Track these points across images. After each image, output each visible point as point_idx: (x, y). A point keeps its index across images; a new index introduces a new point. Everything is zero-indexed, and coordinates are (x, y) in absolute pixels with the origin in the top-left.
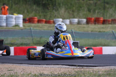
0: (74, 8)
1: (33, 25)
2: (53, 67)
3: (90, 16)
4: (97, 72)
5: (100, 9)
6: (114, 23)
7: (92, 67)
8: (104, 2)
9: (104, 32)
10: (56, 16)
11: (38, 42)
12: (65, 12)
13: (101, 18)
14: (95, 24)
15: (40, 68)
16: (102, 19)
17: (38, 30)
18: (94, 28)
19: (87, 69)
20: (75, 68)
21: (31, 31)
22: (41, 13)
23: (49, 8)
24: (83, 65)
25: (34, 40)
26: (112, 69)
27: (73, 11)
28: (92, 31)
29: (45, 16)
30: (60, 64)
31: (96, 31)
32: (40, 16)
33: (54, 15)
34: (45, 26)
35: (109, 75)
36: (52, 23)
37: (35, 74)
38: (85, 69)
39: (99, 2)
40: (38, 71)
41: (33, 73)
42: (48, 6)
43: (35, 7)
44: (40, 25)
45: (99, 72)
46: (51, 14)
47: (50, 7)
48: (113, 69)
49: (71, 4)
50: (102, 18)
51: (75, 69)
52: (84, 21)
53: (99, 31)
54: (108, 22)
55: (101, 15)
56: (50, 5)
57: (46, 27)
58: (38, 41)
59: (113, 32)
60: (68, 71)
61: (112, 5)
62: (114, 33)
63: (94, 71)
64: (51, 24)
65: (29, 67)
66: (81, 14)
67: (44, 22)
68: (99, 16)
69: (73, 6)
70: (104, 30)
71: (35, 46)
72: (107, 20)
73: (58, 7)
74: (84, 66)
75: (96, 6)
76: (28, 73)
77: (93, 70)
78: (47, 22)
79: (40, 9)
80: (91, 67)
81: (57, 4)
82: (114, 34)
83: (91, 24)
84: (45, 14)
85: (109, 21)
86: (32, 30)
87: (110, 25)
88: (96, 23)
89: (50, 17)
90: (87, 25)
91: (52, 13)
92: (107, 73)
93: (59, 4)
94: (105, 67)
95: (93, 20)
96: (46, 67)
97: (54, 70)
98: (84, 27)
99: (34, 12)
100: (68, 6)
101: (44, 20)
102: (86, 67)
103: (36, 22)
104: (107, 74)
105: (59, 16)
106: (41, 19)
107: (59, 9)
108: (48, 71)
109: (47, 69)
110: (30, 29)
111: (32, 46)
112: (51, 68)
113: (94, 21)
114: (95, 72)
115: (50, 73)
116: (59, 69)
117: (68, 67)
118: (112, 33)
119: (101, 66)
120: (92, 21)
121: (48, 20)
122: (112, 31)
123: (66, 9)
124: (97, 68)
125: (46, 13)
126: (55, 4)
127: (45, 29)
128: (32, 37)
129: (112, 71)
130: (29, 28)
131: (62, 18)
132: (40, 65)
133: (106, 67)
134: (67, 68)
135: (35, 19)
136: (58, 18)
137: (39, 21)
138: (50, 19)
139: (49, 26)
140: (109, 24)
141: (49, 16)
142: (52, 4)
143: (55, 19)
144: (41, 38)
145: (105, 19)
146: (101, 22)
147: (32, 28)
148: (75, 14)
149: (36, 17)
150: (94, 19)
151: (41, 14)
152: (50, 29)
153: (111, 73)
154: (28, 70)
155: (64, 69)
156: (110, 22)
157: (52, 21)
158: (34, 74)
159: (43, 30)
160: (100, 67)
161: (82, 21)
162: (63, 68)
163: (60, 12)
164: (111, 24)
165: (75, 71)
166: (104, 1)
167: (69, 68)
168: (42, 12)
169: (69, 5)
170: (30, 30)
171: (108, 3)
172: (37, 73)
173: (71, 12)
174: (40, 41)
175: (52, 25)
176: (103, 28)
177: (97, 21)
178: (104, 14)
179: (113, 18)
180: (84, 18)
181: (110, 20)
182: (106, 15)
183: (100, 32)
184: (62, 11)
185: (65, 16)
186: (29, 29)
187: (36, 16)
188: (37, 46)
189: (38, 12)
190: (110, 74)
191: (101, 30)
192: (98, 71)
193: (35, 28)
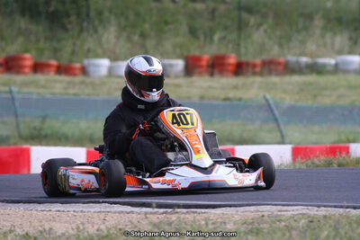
0: (147, 26)
1: (19, 78)
2: (82, 211)
3: (195, 52)
4: (218, 225)
5: (226, 28)
6: (270, 73)
7: (203, 210)
8: (240, 8)
9: (240, 99)
10: (89, 50)
11: (36, 133)
12: (118, 38)
13: (229, 57)
14: (212, 74)
15: (41, 213)
16: (232, 60)
17: (34, 96)
18: (210, 87)
19: (187, 216)
20: (151, 213)
21: (13, 99)
22: (42, 40)
23: (69, 27)
24: (174, 202)
25: (22, 126)
26: (266, 214)
27: (143, 35)
28: (202, 98)
29: (56, 52)
30: (105, 202)
31: (217, 99)
32: (41, 51)
33: (86, 48)
34: (55, 81)
35: (257, 234)
36: (78, 72)
37: (27, 234)
38: (182, 216)
39: (222, 8)
40: (36, 223)
41: (19, 231)
42: (66, 21)
43: (23, 23)
44: (40, 77)
45: (225, 223)
46: (74, 44)
47: (70, 23)
48: (269, 216)
49: (137, 14)
50: (233, 55)
51: (152, 216)
52: (177, 65)
53: (223, 96)
54: (250, 69)
55: (230, 46)
56: (73, 18)
57: (58, 85)
58: (35, 128)
59: (267, 100)
60: (130, 221)
61: (264, 16)
62: (271, 102)
63: (211, 222)
64: (75, 75)
65: (8, 212)
66: (168, 45)
67: (53, 69)
68: (222, 51)
69: (144, 21)
70: (238, 94)
71: (24, 146)
72: (247, 64)
73: (97, 23)
74: (179, 206)
75: (213, 18)
76: (5, 229)
77: (207, 220)
78: (63, 70)
79: (41, 28)
80: (199, 210)
81: (92, 14)
82: (269, 105)
83: (200, 74)
84: (55, 44)
85: (254, 66)
86: (16, 96)
87: (258, 79)
88: (216, 71)
89: (73, 52)
90: (189, 80)
91: (79, 43)
92: (250, 227)
93: (100, 13)
94: (242, 209)
95: (204, 63)
96: (62, 209)
97: (85, 220)
98: (178, 86)
99: (21, 40)
100: (127, 18)
101: (54, 62)
102: (184, 210)
103: (27, 70)
104: (251, 231)
105: (100, 51)
106: (44, 60)
107: (100, 30)
108: (65, 222)
109: (63, 215)
110: (11, 92)
111: (15, 144)
112: (77, 212)
113: (208, 66)
114: (213, 224)
115: (73, 229)
116: (102, 216)
117: (129, 208)
118: (264, 102)
119: (230, 206)
120: (202, 67)
121: (64, 62)
122: (265, 97)
123: (122, 29)
124: (218, 211)
125: (59, 40)
126: (88, 15)
127: (57, 91)
128: (16, 116)
129: (266, 222)
130: (7, 89)
131: (109, 58)
132: (41, 205)
133: (247, 208)
134: (128, 213)
135: (24, 59)
136: (98, 56)
137: (38, 68)
138: (71, 61)
139: (69, 83)
140: (254, 73)
141: (68, 49)
142: (79, 15)
143: (86, 62)
144: (44, 118)
145: (244, 59)
146: (230, 68)
147: (15, 89)
148: (150, 43)
149: (27, 56)
150: (208, 61)
151: (42, 44)
152: (72, 91)
153: (261, 226)
154: (4, 221)
155: (115, 216)
156: (258, 69)
157: (78, 65)
158: (24, 233)
159: (49, 96)
160: (228, 209)
161: (171, 66)
162: (115, 213)
163: (104, 39)
164: (261, 74)
165: (151, 223)
166: (239, 3)
167: (132, 212)
168: (46, 39)
169: (132, 17)
170: (9, 95)
171: (250, 11)
172: (32, 229)
173: (136, 38)
174: (41, 129)
175: (79, 78)
176: (236, 87)
177: (217, 66)
178: (239, 45)
179: (265, 57)
180: (178, 57)
181: (258, 61)
182: (246, 48)
183: (227, 99)
184: (110, 35)
185: (118, 51)
186: (6, 92)
187: (27, 51)
188: (32, 145)
189: (32, 38)
190: (257, 229)
191: (232, 94)
192: (221, 223)
193: (25, 90)
